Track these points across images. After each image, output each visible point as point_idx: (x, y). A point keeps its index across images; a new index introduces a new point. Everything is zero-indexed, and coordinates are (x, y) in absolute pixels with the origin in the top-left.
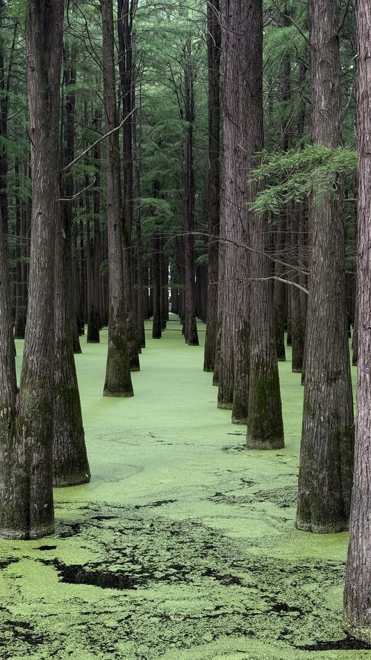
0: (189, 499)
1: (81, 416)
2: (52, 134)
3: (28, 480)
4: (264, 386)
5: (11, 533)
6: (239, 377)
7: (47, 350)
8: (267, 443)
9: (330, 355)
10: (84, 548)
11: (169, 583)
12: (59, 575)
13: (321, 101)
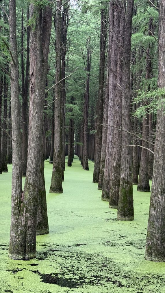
0: (93, 244)
1: (46, 203)
2: (44, 78)
3: (25, 233)
4: (126, 192)
5: (17, 257)
6: (113, 187)
7: (37, 174)
8: (127, 218)
9: (163, 181)
10: (51, 265)
11: (93, 285)
12: (41, 278)
13: (163, 69)
